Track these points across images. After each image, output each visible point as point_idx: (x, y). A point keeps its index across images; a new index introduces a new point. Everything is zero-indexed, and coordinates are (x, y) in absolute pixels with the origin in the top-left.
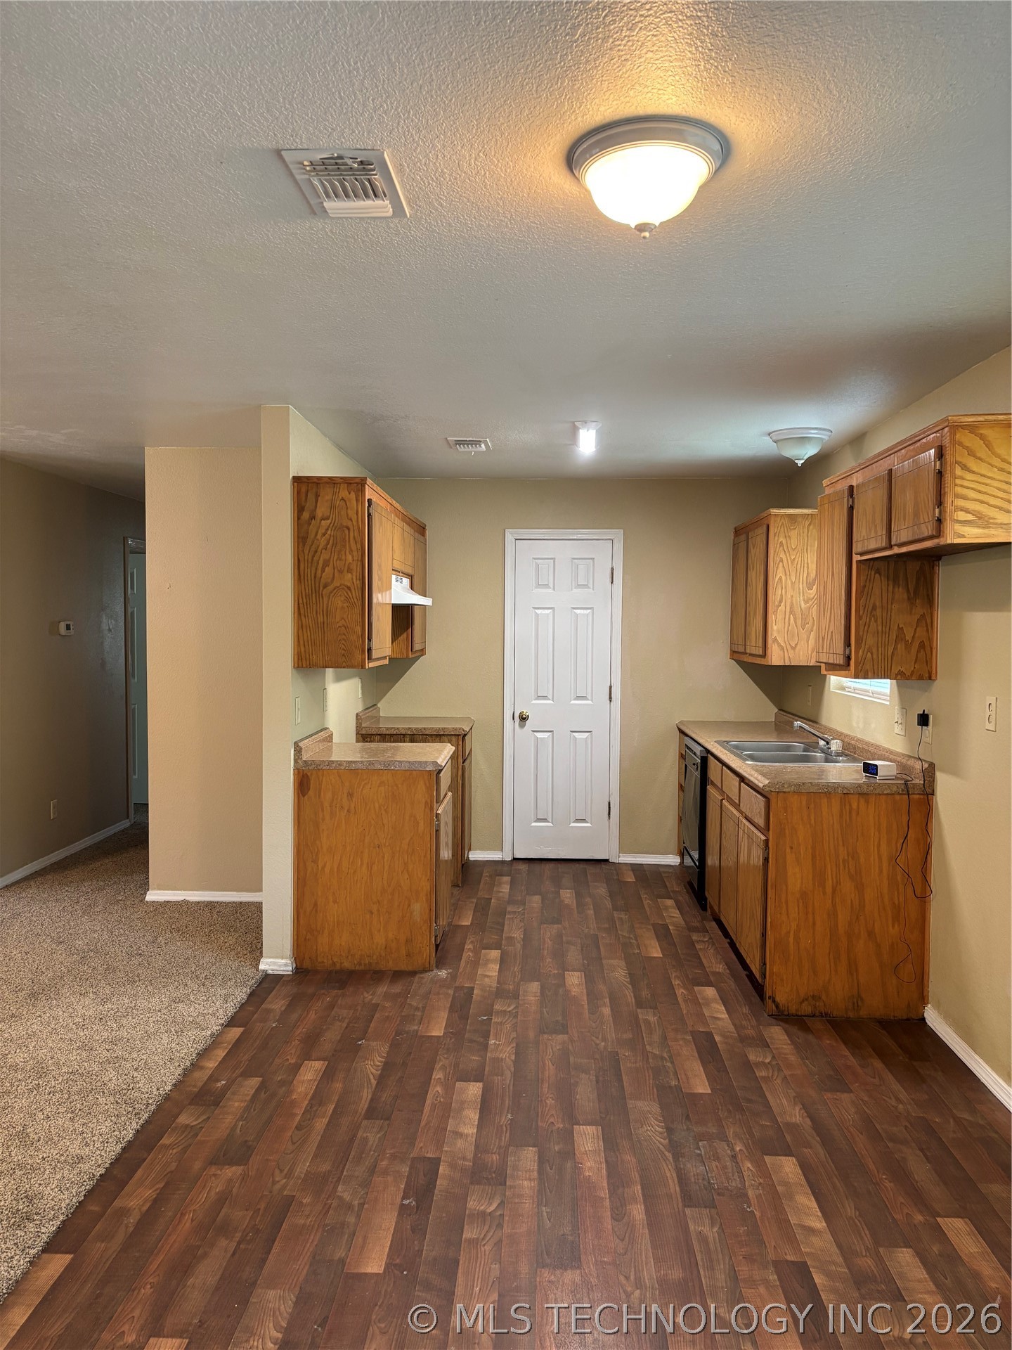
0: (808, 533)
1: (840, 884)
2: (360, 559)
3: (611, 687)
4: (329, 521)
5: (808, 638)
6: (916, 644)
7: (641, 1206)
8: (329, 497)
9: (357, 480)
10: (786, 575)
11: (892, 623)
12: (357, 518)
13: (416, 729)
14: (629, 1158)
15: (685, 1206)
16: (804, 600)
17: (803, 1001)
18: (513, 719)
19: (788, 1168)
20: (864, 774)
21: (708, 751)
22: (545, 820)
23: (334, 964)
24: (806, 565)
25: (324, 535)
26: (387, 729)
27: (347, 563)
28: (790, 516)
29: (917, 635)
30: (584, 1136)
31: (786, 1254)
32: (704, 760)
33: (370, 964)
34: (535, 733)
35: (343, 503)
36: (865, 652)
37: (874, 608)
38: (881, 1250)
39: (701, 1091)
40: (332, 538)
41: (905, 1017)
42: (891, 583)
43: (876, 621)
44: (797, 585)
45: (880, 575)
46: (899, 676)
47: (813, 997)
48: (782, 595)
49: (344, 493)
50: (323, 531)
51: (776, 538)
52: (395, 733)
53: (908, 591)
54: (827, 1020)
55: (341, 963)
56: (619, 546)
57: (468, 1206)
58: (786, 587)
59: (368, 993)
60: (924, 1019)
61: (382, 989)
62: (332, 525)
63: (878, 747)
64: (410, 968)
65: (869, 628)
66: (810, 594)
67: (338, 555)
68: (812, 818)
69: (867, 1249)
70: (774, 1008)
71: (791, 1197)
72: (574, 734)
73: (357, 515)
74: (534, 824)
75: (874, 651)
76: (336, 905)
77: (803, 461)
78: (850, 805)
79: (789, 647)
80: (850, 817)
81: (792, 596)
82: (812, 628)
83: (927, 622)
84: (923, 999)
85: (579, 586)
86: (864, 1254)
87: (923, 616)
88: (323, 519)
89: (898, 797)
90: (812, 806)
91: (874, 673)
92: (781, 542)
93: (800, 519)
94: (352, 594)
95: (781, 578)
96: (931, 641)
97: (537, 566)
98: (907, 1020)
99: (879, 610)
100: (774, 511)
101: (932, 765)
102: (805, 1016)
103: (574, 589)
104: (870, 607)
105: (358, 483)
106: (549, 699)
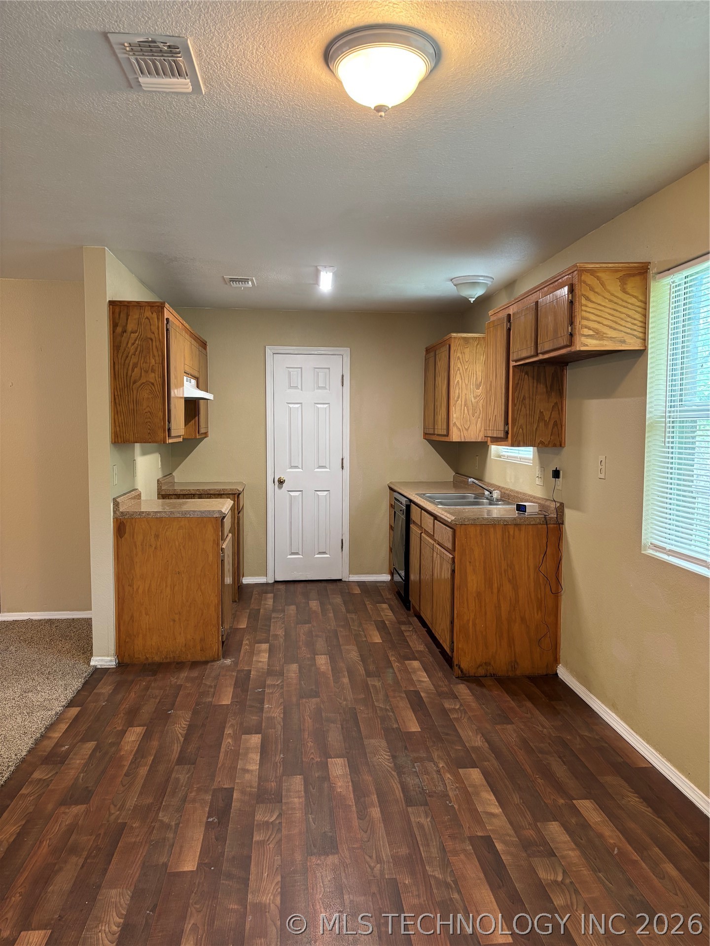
0: (476, 350)
1: (502, 586)
2: (161, 362)
3: (342, 459)
4: (137, 334)
5: (477, 422)
6: (552, 423)
7: (377, 808)
8: (136, 316)
9: (158, 304)
10: (462, 379)
11: (536, 408)
12: (159, 331)
13: (202, 490)
14: (368, 778)
15: (407, 806)
16: (474, 397)
17: (479, 666)
18: (274, 482)
19: (475, 775)
20: (517, 512)
21: (411, 501)
22: (297, 554)
23: (147, 658)
24: (475, 373)
25: (133, 344)
26: (181, 490)
27: (151, 365)
28: (465, 338)
29: (552, 416)
30: (335, 766)
31: (476, 832)
32: (408, 507)
33: (174, 657)
34: (289, 492)
35: (147, 321)
36: (518, 428)
37: (524, 398)
38: (539, 824)
39: (413, 730)
40: (139, 347)
41: (545, 674)
42: (535, 381)
43: (525, 407)
44: (469, 386)
45: (528, 375)
46: (539, 445)
47: (486, 663)
48: (459, 393)
49: (148, 313)
50: (133, 342)
51: (455, 354)
52: (187, 493)
53: (546, 387)
54: (495, 678)
55: (152, 658)
56: (347, 360)
57: (256, 818)
58: (462, 388)
59: (174, 677)
60: (557, 674)
61: (184, 674)
62: (139, 337)
63: (524, 494)
64: (204, 659)
65: (521, 412)
66: (477, 392)
67: (144, 359)
68: (484, 542)
69: (530, 824)
70: (460, 672)
71: (477, 794)
72: (317, 492)
73: (158, 329)
74: (289, 557)
75: (524, 427)
76: (148, 616)
77: (474, 299)
78: (509, 532)
79: (464, 429)
80: (509, 541)
81: (466, 394)
82: (479, 415)
83: (559, 408)
84: (556, 661)
85: (319, 388)
86: (528, 827)
87: (556, 403)
88: (132, 332)
89: (540, 526)
90: (483, 534)
91: (524, 443)
92: (459, 357)
93: (471, 341)
94: (155, 388)
95: (458, 382)
96: (561, 420)
97: (290, 373)
98: (546, 675)
99: (527, 400)
100: (454, 335)
101: (562, 504)
102: (480, 677)
103: (316, 390)
104: (522, 398)
105: (158, 306)
106: (299, 468)
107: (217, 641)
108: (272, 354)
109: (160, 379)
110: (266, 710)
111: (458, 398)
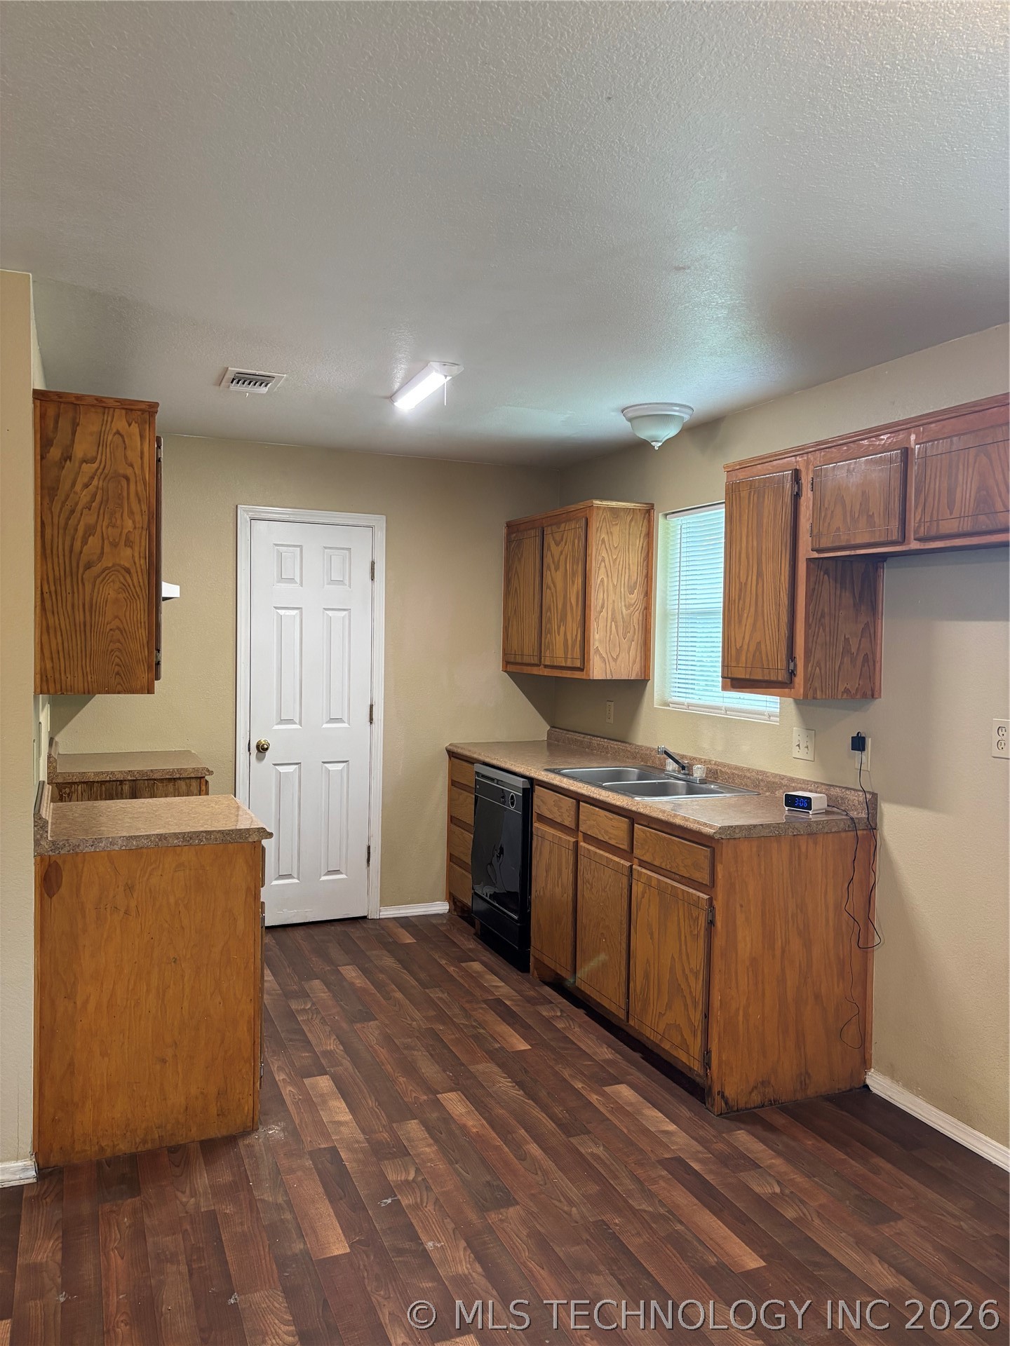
0: (630, 530)
1: (789, 942)
2: (145, 526)
3: (371, 706)
4: (95, 465)
5: (630, 648)
6: (860, 658)
8: (95, 428)
9: (143, 407)
10: (608, 576)
11: (839, 633)
12: (142, 463)
16: (625, 606)
17: (752, 1090)
18: (249, 750)
20: (787, 808)
21: (531, 780)
22: (289, 876)
23: (102, 1149)
24: (627, 568)
25: (86, 486)
27: (125, 531)
28: (612, 509)
29: (861, 647)
33: (161, 1138)
34: (277, 767)
35: (118, 439)
36: (814, 668)
37: (823, 616)
39: (755, 1267)
40: (100, 492)
41: (848, 1089)
42: (838, 586)
43: (824, 630)
44: (618, 590)
46: (845, 694)
47: (763, 1083)
48: (603, 599)
49: (120, 423)
50: (86, 480)
51: (598, 534)
52: (108, 779)
53: (854, 596)
54: (777, 1107)
55: (114, 1146)
56: (381, 535)
58: (607, 592)
59: (183, 1192)
60: (867, 1087)
61: (202, 1180)
62: (100, 471)
64: (224, 1133)
65: (817, 638)
66: (631, 599)
67: (110, 519)
68: (763, 867)
70: (723, 1104)
72: (326, 765)
73: (142, 458)
74: (277, 881)
75: (822, 665)
76: (106, 1059)
77: (660, 444)
78: (799, 848)
79: (610, 658)
80: (799, 864)
81: (614, 601)
82: (633, 637)
83: (870, 633)
84: (865, 1064)
85: (332, 582)
87: (867, 624)
88: (85, 461)
89: (843, 835)
90: (762, 853)
92: (603, 540)
93: (622, 514)
94: (132, 580)
95: (602, 581)
96: (874, 654)
97: (280, 555)
98: (851, 1090)
99: (827, 618)
100: (597, 502)
101: (874, 795)
102: (755, 1108)
103: (326, 586)
104: (819, 614)
105: (143, 411)
106: (295, 723)
107: (251, 1092)
108: (248, 519)
109: (142, 561)
110: (435, 1257)
111: (602, 607)
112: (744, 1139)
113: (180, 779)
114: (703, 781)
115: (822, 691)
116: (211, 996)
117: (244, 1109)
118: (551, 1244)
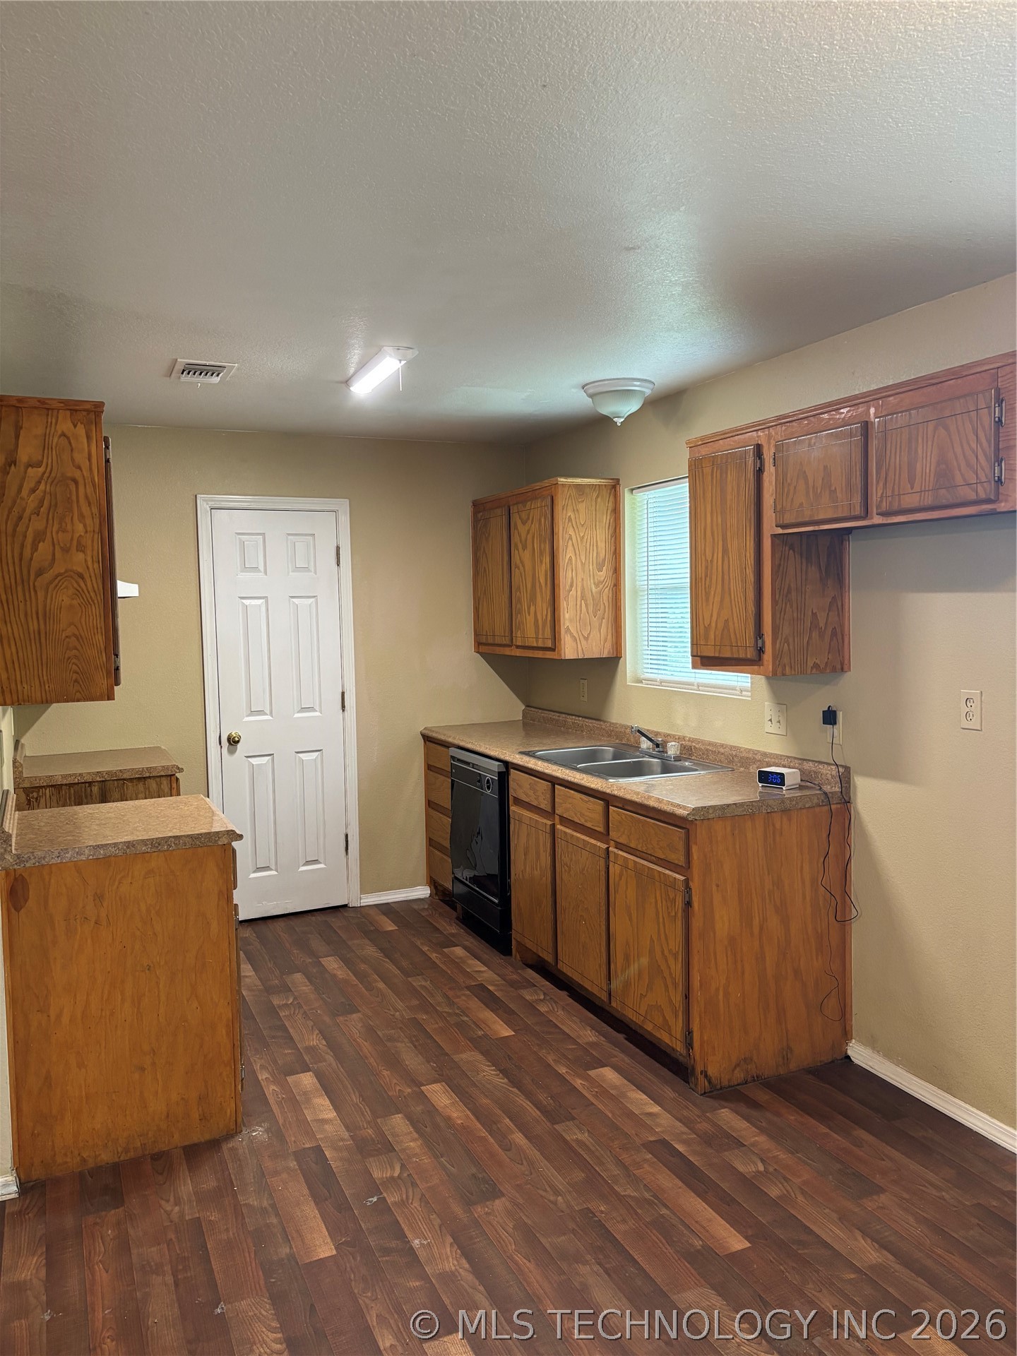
0: (596, 506)
1: (766, 919)
3: (343, 694)
4: (41, 469)
5: (600, 626)
6: (829, 632)
8: (38, 431)
9: (88, 406)
10: (576, 554)
11: (806, 607)
12: (90, 464)
16: (594, 584)
17: (735, 1067)
18: (220, 743)
20: (760, 785)
21: (506, 764)
22: (267, 868)
23: (84, 1160)
24: (595, 545)
25: (33, 491)
27: (76, 536)
28: (578, 486)
29: (829, 620)
32: (503, 777)
33: (144, 1146)
34: (249, 759)
35: (64, 441)
36: (782, 644)
39: (740, 1248)
40: (48, 497)
41: (830, 1060)
42: (804, 561)
43: (791, 607)
44: (587, 566)
45: (794, 551)
46: (815, 670)
47: (745, 1059)
48: (572, 578)
49: (65, 425)
50: (32, 485)
51: (565, 512)
53: (820, 570)
54: (760, 1083)
56: (345, 520)
58: (576, 570)
59: (168, 1201)
60: (848, 1057)
61: (186, 1187)
62: (47, 474)
64: (207, 1137)
65: (785, 614)
66: (600, 576)
67: (60, 522)
68: (738, 847)
70: (707, 1083)
72: (300, 755)
74: (253, 875)
75: (791, 640)
76: (83, 1071)
77: (622, 420)
78: (774, 825)
79: (581, 637)
80: (774, 840)
81: (583, 579)
82: (604, 614)
83: (838, 606)
84: (846, 1035)
85: (297, 569)
87: (834, 598)
88: (30, 465)
89: (817, 809)
90: (737, 832)
92: (570, 516)
93: (588, 490)
94: (86, 585)
95: (570, 559)
96: (842, 626)
97: (243, 544)
98: (833, 1062)
99: (794, 594)
100: (562, 480)
101: (847, 769)
102: (738, 1085)
103: (291, 573)
104: (786, 590)
105: (88, 411)
106: (266, 714)
107: (233, 1095)
108: (209, 509)
109: (96, 565)
110: (422, 1255)
111: (571, 586)
112: (727, 1117)
113: (149, 777)
114: (677, 759)
115: (791, 667)
116: (188, 1001)
117: (226, 1112)
118: (537, 1235)
